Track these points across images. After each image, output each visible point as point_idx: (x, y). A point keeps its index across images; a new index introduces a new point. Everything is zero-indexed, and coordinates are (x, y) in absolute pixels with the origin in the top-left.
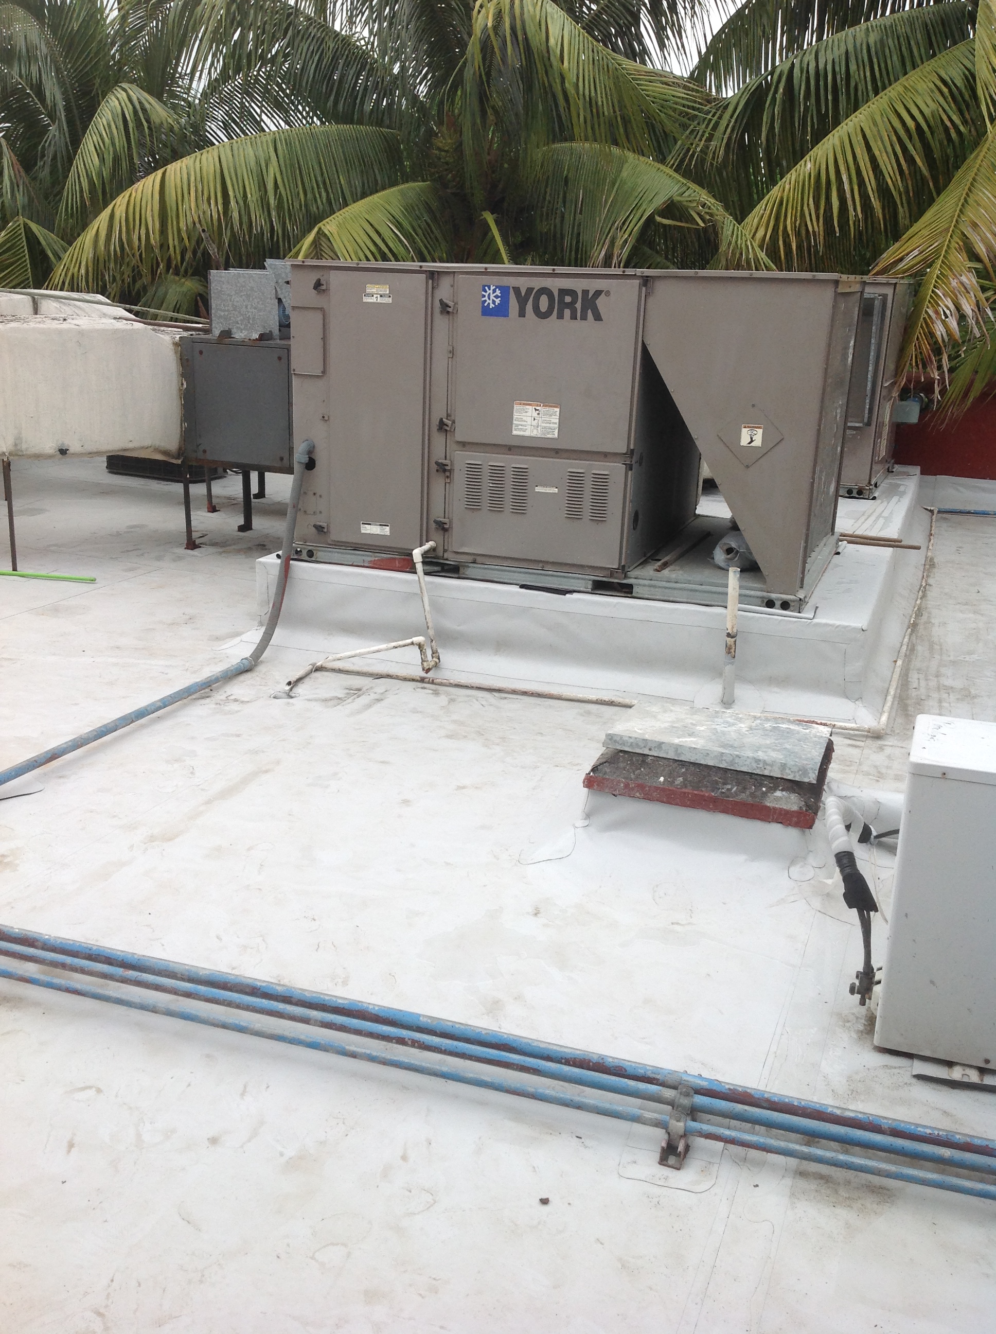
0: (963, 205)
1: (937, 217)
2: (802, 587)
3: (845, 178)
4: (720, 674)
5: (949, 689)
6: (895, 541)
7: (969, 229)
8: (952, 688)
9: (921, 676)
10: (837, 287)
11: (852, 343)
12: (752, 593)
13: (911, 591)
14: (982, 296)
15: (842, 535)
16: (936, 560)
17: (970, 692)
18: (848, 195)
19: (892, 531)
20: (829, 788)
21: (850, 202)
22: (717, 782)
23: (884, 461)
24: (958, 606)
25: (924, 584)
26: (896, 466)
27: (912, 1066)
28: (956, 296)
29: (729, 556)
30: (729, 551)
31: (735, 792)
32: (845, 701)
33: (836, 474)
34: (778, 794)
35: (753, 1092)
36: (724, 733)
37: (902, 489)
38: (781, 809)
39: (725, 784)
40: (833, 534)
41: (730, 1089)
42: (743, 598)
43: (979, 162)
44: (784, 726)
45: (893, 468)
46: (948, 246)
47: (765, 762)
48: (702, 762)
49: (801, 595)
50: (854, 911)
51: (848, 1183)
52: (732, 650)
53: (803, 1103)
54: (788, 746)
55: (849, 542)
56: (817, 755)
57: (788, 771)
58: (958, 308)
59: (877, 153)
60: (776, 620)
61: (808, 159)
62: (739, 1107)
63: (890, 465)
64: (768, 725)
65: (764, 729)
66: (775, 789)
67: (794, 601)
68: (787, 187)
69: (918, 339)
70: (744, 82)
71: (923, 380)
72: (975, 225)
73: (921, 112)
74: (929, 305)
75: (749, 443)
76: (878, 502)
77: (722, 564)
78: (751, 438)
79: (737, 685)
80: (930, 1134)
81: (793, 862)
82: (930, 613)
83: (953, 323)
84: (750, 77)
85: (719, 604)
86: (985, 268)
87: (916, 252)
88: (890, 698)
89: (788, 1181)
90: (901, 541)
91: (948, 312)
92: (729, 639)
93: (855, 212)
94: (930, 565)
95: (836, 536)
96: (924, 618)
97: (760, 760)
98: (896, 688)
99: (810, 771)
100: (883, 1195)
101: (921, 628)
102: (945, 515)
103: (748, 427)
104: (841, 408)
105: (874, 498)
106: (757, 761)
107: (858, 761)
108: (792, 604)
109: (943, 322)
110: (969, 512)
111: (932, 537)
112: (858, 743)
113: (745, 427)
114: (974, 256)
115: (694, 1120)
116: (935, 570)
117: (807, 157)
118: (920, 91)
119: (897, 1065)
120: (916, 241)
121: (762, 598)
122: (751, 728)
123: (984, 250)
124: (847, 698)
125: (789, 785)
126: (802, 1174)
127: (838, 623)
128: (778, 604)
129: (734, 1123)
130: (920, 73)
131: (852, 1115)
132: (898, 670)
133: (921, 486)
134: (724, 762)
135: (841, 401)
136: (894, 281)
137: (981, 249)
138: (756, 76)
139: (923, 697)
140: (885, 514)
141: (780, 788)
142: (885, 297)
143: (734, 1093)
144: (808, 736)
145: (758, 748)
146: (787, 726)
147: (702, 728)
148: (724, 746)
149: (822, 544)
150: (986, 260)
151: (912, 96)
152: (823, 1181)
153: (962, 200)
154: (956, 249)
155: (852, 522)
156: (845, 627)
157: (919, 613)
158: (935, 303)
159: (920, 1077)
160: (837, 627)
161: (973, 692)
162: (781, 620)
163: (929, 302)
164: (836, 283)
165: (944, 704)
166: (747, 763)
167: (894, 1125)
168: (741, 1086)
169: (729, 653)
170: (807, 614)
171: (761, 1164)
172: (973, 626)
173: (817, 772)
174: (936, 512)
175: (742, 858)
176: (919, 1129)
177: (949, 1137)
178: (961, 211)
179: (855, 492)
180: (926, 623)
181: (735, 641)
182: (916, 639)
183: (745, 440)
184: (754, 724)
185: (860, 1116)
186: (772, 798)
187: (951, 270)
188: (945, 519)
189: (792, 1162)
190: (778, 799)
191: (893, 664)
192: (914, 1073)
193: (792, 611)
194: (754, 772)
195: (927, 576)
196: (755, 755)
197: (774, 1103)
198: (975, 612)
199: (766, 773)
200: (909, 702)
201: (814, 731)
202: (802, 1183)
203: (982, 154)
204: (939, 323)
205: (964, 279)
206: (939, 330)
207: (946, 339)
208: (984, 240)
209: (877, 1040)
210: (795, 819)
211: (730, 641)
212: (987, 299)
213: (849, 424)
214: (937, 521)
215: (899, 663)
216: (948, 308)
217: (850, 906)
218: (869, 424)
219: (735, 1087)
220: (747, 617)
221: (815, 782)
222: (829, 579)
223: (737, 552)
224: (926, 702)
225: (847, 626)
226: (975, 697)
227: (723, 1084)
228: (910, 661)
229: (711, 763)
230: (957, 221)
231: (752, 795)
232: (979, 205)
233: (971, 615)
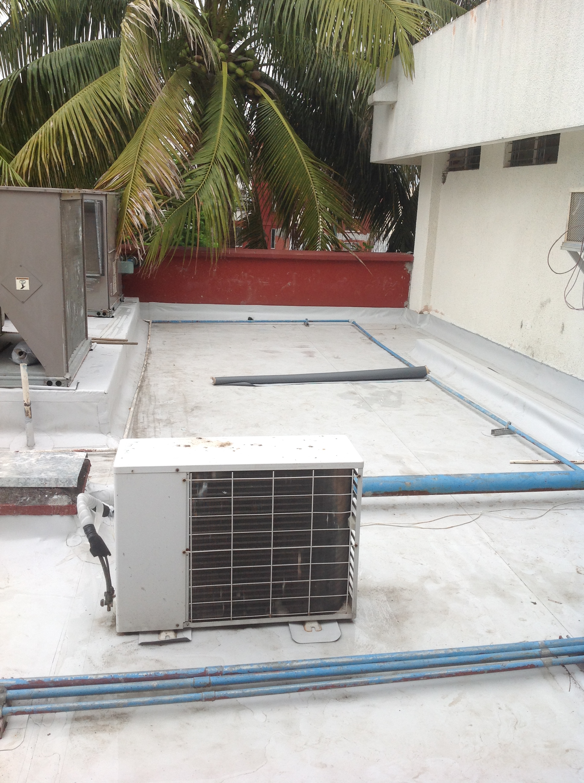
0: (140, 151)
1: (127, 157)
2: (68, 372)
3: (74, 133)
4: (24, 429)
5: (159, 421)
6: (124, 341)
7: (144, 164)
8: (161, 420)
9: (145, 415)
10: (61, 197)
11: (80, 229)
12: (37, 378)
13: (138, 368)
14: (157, 203)
15: (93, 339)
16: (152, 350)
17: (170, 421)
18: (77, 143)
19: (122, 336)
20: (89, 488)
21: (78, 147)
22: (17, 497)
23: (117, 295)
24: (164, 374)
25: (145, 363)
26: (125, 298)
27: (138, 639)
28: (142, 202)
29: (21, 357)
30: (21, 353)
31: (29, 501)
32: (101, 435)
33: (83, 304)
34: (55, 497)
35: (43, 679)
36: (20, 466)
37: (128, 311)
38: (58, 506)
39: (22, 497)
40: (87, 339)
41: (29, 681)
42: (31, 381)
43: (146, 127)
44: (59, 456)
45: (124, 299)
46: (134, 174)
47: (45, 480)
48: (7, 486)
49: (67, 376)
50: (97, 557)
51: (103, 717)
52: (29, 414)
53: (73, 678)
54: (60, 468)
55: (98, 343)
56: (77, 470)
57: (60, 483)
58: (144, 208)
59: (90, 119)
60: (54, 392)
61: (51, 120)
62: (36, 691)
63: (122, 297)
64: (48, 457)
65: (46, 460)
66: (53, 494)
67: (63, 380)
68: (40, 136)
69: (125, 226)
70: (9, 72)
71: (131, 250)
72: (147, 163)
73: (113, 96)
74: (129, 207)
75: (22, 288)
76: (115, 318)
77: (18, 362)
78: (23, 285)
79: (35, 435)
80: (146, 675)
81: (68, 536)
82: (149, 379)
83: (143, 218)
84: (12, 69)
85: (18, 386)
86: (156, 187)
87: (117, 177)
88: (127, 430)
89: (68, 726)
90: (127, 341)
91: (139, 211)
92: (26, 407)
93: (82, 153)
94: (149, 352)
95: (89, 341)
96: (146, 383)
97: (42, 479)
98: (130, 424)
99: (73, 481)
100: (122, 717)
101: (144, 387)
102: (156, 324)
103: (20, 279)
104: (80, 266)
105: (113, 317)
106: (41, 479)
107: (110, 469)
108: (62, 382)
109: (137, 217)
110: (168, 322)
111: (149, 337)
112: (110, 459)
113: (18, 279)
114: (149, 180)
115: (10, 706)
116: (152, 355)
117: (50, 119)
118: (111, 85)
119: (130, 641)
120: (117, 171)
121: (44, 380)
122: (38, 460)
123: (154, 177)
124: (102, 433)
125: (61, 491)
126: (77, 719)
127: (91, 391)
128: (54, 383)
129: (35, 700)
130: (110, 75)
131: (102, 677)
132: (131, 414)
133: (141, 308)
134: (20, 484)
135: (79, 262)
136: (105, 193)
137: (153, 176)
138: (16, 69)
139: (146, 427)
140: (119, 326)
141: (56, 493)
142: (101, 202)
143: (33, 683)
144: (72, 460)
145: (42, 472)
146: (60, 456)
147: (7, 465)
148: (20, 474)
149: (81, 344)
150: (156, 182)
151: (107, 87)
152: (89, 720)
153: (139, 148)
154: (139, 175)
155: (100, 331)
156: (94, 393)
157: (143, 379)
158: (131, 206)
159: (143, 644)
160: (91, 392)
161: (172, 420)
162: (57, 392)
163: (128, 205)
164: (60, 194)
165: (157, 429)
166: (35, 482)
167: (126, 676)
168: (35, 678)
169: (27, 415)
170: (73, 387)
171: (51, 721)
172: (172, 384)
173: (77, 480)
174: (151, 322)
175: (38, 539)
176: (139, 674)
177: (156, 674)
178: (139, 154)
179: (101, 313)
180: (147, 385)
181: (30, 408)
182: (142, 394)
183: (19, 287)
184: (40, 458)
185: (107, 676)
186: (52, 500)
187: (138, 187)
188: (157, 326)
189: (71, 714)
190: (55, 500)
191: (129, 410)
192: (140, 642)
193: (63, 386)
194: (39, 486)
195: (147, 359)
196: (40, 476)
197: (57, 682)
198: (173, 377)
199: (47, 486)
200: (138, 431)
201: (76, 456)
202: (77, 725)
203: (147, 123)
204: (135, 217)
205: (145, 192)
206: (136, 222)
207: (140, 227)
208: (153, 171)
209: (118, 629)
210: (67, 510)
211: (27, 408)
212: (159, 204)
213: (87, 275)
214: (152, 327)
215: (132, 409)
216: (139, 209)
217: (95, 555)
218: (103, 274)
219: (33, 679)
220: (36, 392)
221: (76, 486)
222: (86, 365)
223: (26, 354)
224: (148, 430)
225: (96, 392)
226: (173, 423)
227: (25, 680)
228: (138, 408)
229: (12, 486)
230: (137, 160)
231: (40, 501)
232: (148, 151)
233: (171, 378)
